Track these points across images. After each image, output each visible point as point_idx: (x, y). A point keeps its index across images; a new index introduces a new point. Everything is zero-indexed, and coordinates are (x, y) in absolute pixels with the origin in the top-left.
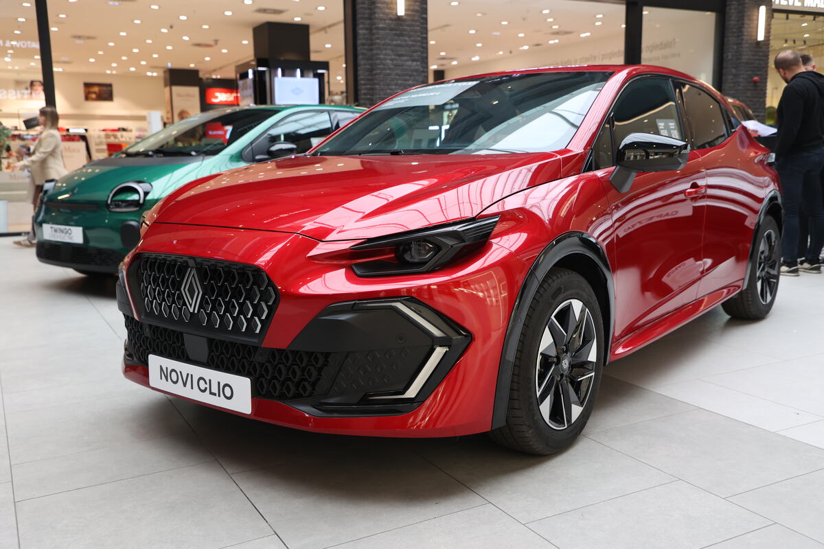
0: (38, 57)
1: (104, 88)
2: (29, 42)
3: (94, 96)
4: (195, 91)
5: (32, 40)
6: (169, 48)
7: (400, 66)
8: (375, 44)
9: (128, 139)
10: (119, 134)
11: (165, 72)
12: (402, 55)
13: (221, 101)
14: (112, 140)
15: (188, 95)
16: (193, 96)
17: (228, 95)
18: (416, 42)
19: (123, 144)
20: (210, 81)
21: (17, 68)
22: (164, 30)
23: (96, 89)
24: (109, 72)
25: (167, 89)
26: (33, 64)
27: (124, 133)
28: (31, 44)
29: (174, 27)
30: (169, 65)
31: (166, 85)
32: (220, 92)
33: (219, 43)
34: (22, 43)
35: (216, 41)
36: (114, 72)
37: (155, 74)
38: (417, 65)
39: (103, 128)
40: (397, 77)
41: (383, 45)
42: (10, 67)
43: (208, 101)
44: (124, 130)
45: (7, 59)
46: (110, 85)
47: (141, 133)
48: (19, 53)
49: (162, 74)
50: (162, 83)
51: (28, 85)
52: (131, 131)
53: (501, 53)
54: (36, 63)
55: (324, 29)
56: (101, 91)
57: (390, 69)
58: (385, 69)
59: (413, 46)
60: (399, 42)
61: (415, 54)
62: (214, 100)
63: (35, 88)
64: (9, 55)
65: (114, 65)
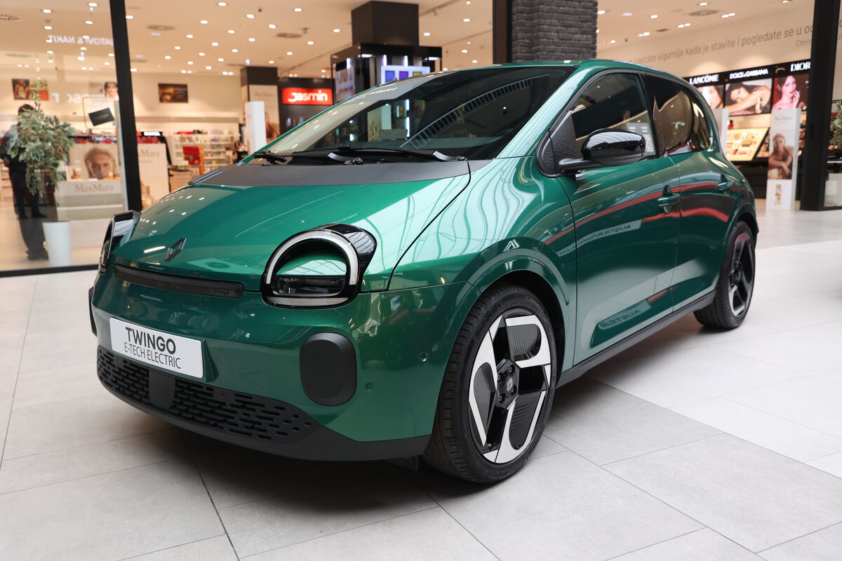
0: (112, 55)
1: (179, 89)
2: (102, 39)
3: (168, 97)
4: (273, 90)
5: (105, 37)
6: (252, 40)
7: (567, 40)
8: (538, 11)
9: (203, 142)
10: (194, 137)
11: (242, 71)
12: (570, 26)
13: (298, 101)
14: (187, 143)
15: (266, 95)
16: (271, 95)
17: (305, 94)
18: (587, 8)
19: (199, 147)
20: (286, 80)
21: (91, 69)
22: (251, 16)
23: (171, 90)
24: (183, 72)
25: (245, 88)
26: (107, 64)
27: (199, 136)
28: (104, 41)
29: (263, 10)
30: (248, 62)
31: (243, 85)
32: (297, 92)
33: (308, 31)
34: (96, 39)
35: (305, 30)
36: (190, 72)
37: (231, 74)
38: (587, 40)
39: (177, 131)
40: (563, 54)
41: (548, 12)
42: (84, 68)
43: (284, 102)
44: (199, 132)
45: (81, 59)
46: (185, 86)
47: (217, 136)
48: (93, 51)
49: (238, 74)
50: (239, 83)
51: (103, 87)
52: (206, 133)
53: (613, 42)
54: (110, 63)
55: (433, 10)
56: (176, 93)
57: (555, 44)
58: (549, 44)
59: (584, 13)
60: (567, 8)
61: (585, 25)
62: (291, 101)
63: (109, 90)
64: (82, 54)
65: (190, 63)
